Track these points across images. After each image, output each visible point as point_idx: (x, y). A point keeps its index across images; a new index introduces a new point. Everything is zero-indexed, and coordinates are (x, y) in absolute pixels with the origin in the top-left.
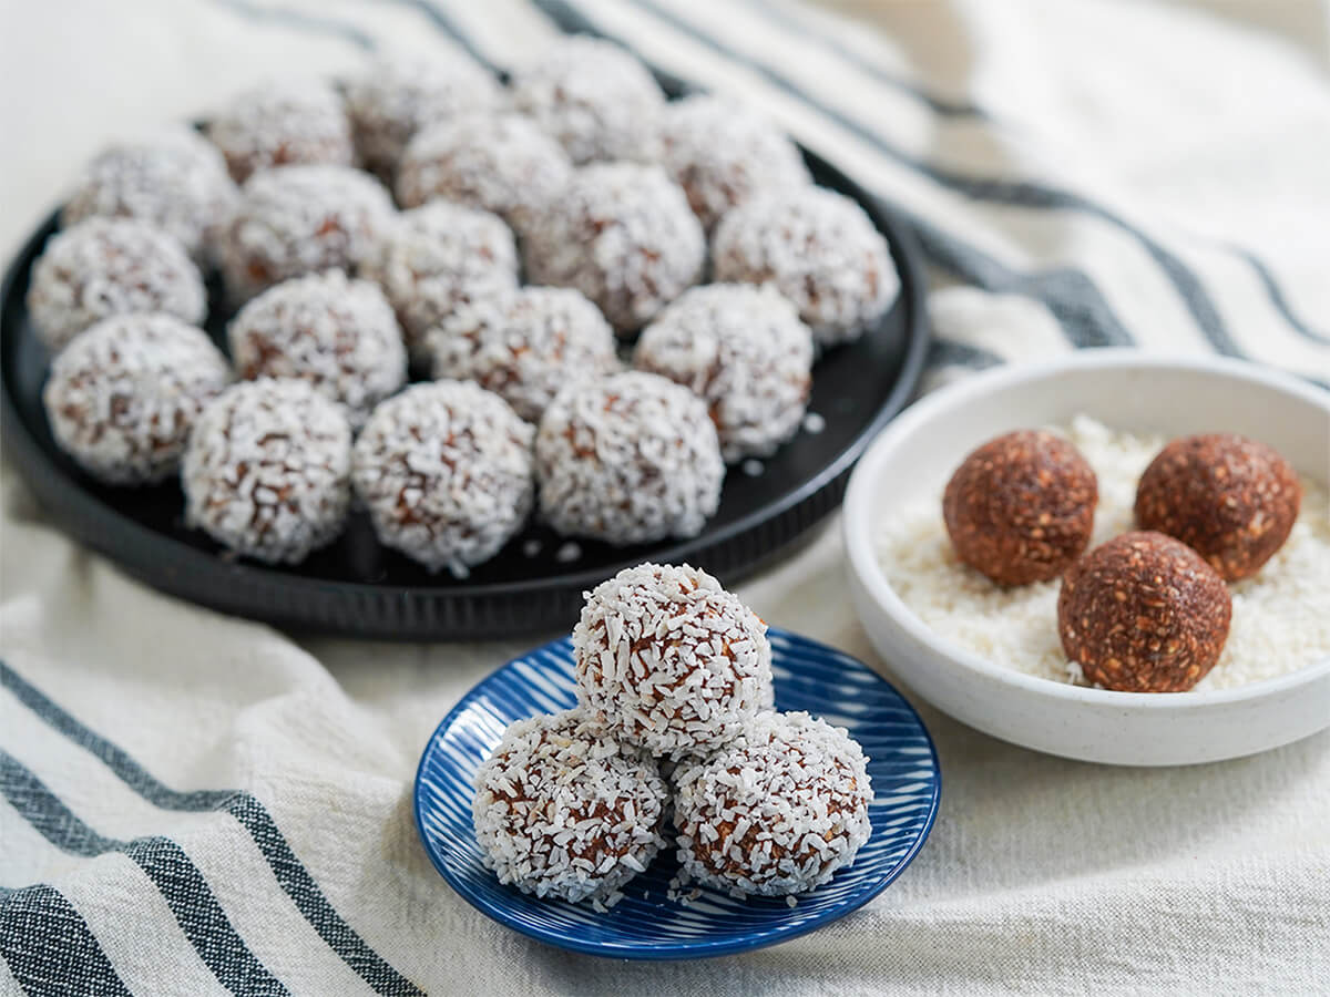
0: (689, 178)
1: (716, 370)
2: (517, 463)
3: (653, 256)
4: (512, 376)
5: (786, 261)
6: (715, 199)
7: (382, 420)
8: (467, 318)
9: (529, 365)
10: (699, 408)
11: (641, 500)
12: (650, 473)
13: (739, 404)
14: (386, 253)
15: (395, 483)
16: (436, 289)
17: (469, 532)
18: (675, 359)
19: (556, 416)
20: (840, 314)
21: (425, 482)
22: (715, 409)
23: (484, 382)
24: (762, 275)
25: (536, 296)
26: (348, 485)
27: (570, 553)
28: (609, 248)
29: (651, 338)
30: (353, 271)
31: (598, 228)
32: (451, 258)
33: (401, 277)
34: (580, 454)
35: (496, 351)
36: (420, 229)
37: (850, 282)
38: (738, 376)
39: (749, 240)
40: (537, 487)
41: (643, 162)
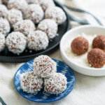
0: (41, 5)
1: (47, 30)
2: (25, 42)
3: (38, 15)
4: (23, 31)
5: (54, 16)
6: (44, 8)
7: (9, 36)
8: (18, 23)
9: (26, 29)
10: (46, 34)
11: (40, 46)
12: (41, 43)
13: (50, 34)
14: (8, 15)
15: (11, 44)
16: (14, 20)
17: (20, 50)
18: (42, 28)
19: (29, 36)
20: (60, 22)
21: (15, 44)
22: (47, 34)
23: (20, 31)
24: (51, 18)
25: (26, 21)
26: (5, 44)
27: (31, 51)
28: (33, 14)
29: (39, 26)
30: (3, 17)
31: (32, 12)
32: (15, 16)
33: (9, 18)
34: (33, 41)
35: (21, 28)
36: (11, 12)
37: (61, 18)
38: (50, 30)
39: (49, 13)
40: (27, 44)
41: (36, 3)
